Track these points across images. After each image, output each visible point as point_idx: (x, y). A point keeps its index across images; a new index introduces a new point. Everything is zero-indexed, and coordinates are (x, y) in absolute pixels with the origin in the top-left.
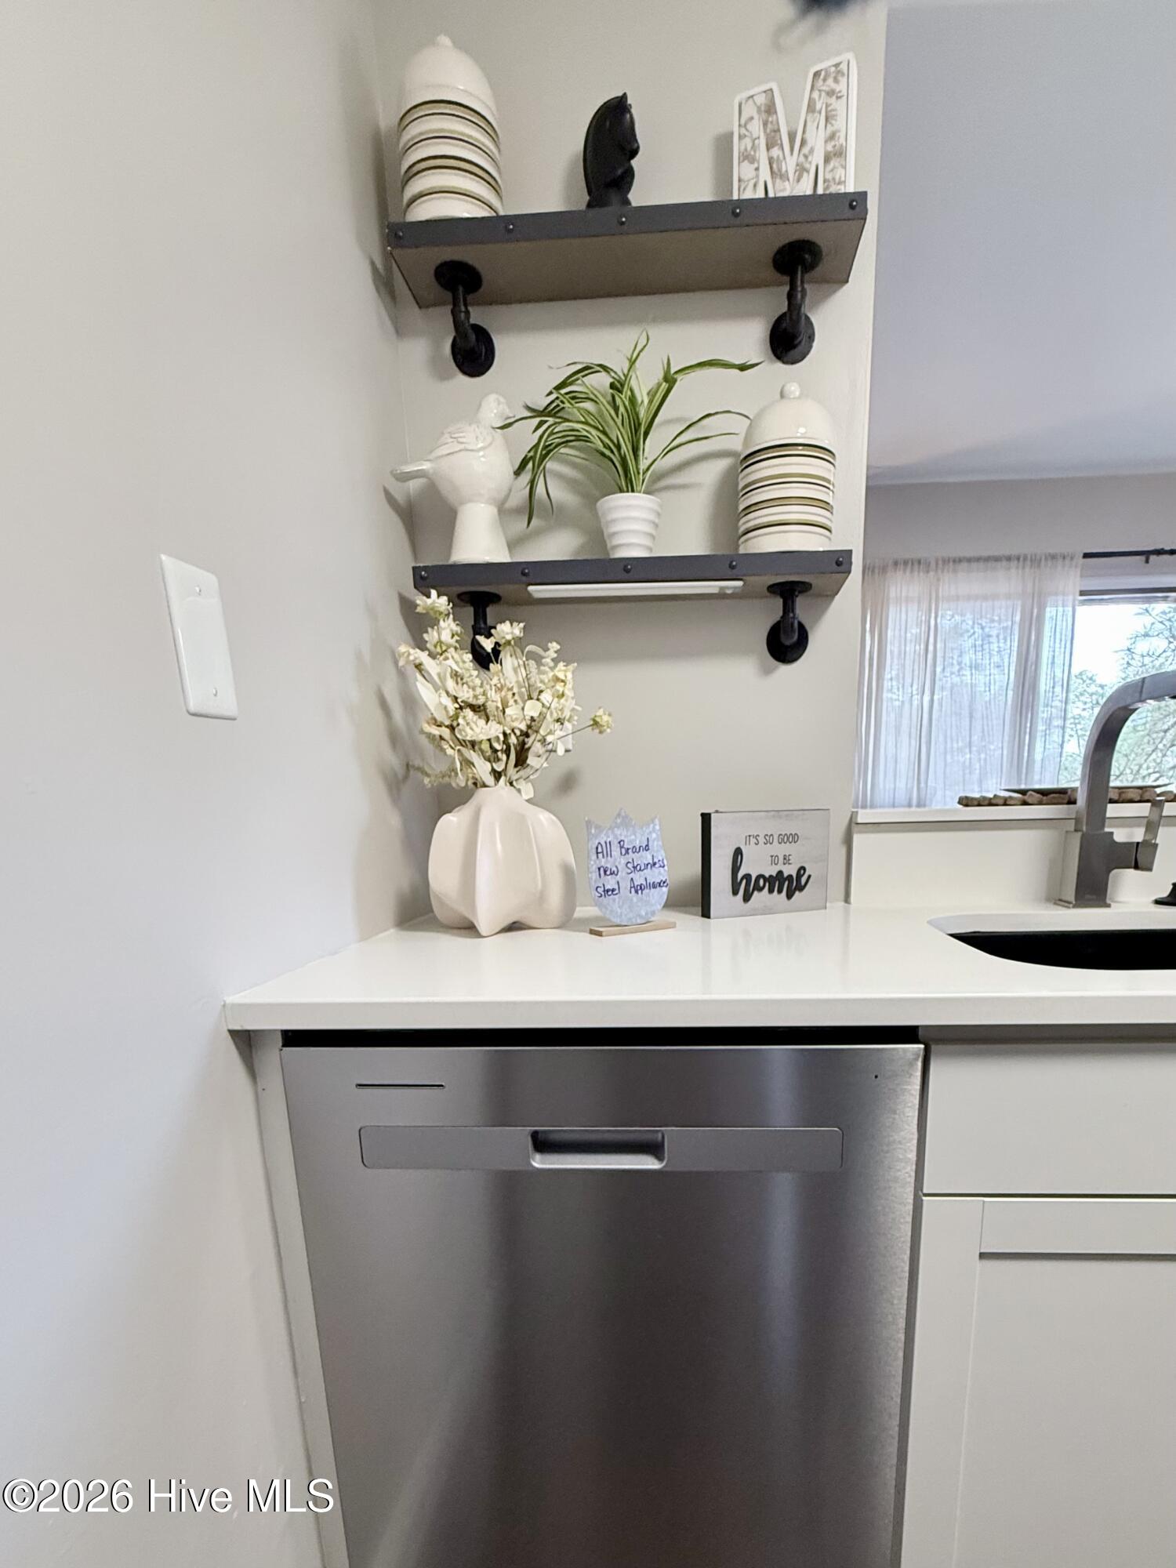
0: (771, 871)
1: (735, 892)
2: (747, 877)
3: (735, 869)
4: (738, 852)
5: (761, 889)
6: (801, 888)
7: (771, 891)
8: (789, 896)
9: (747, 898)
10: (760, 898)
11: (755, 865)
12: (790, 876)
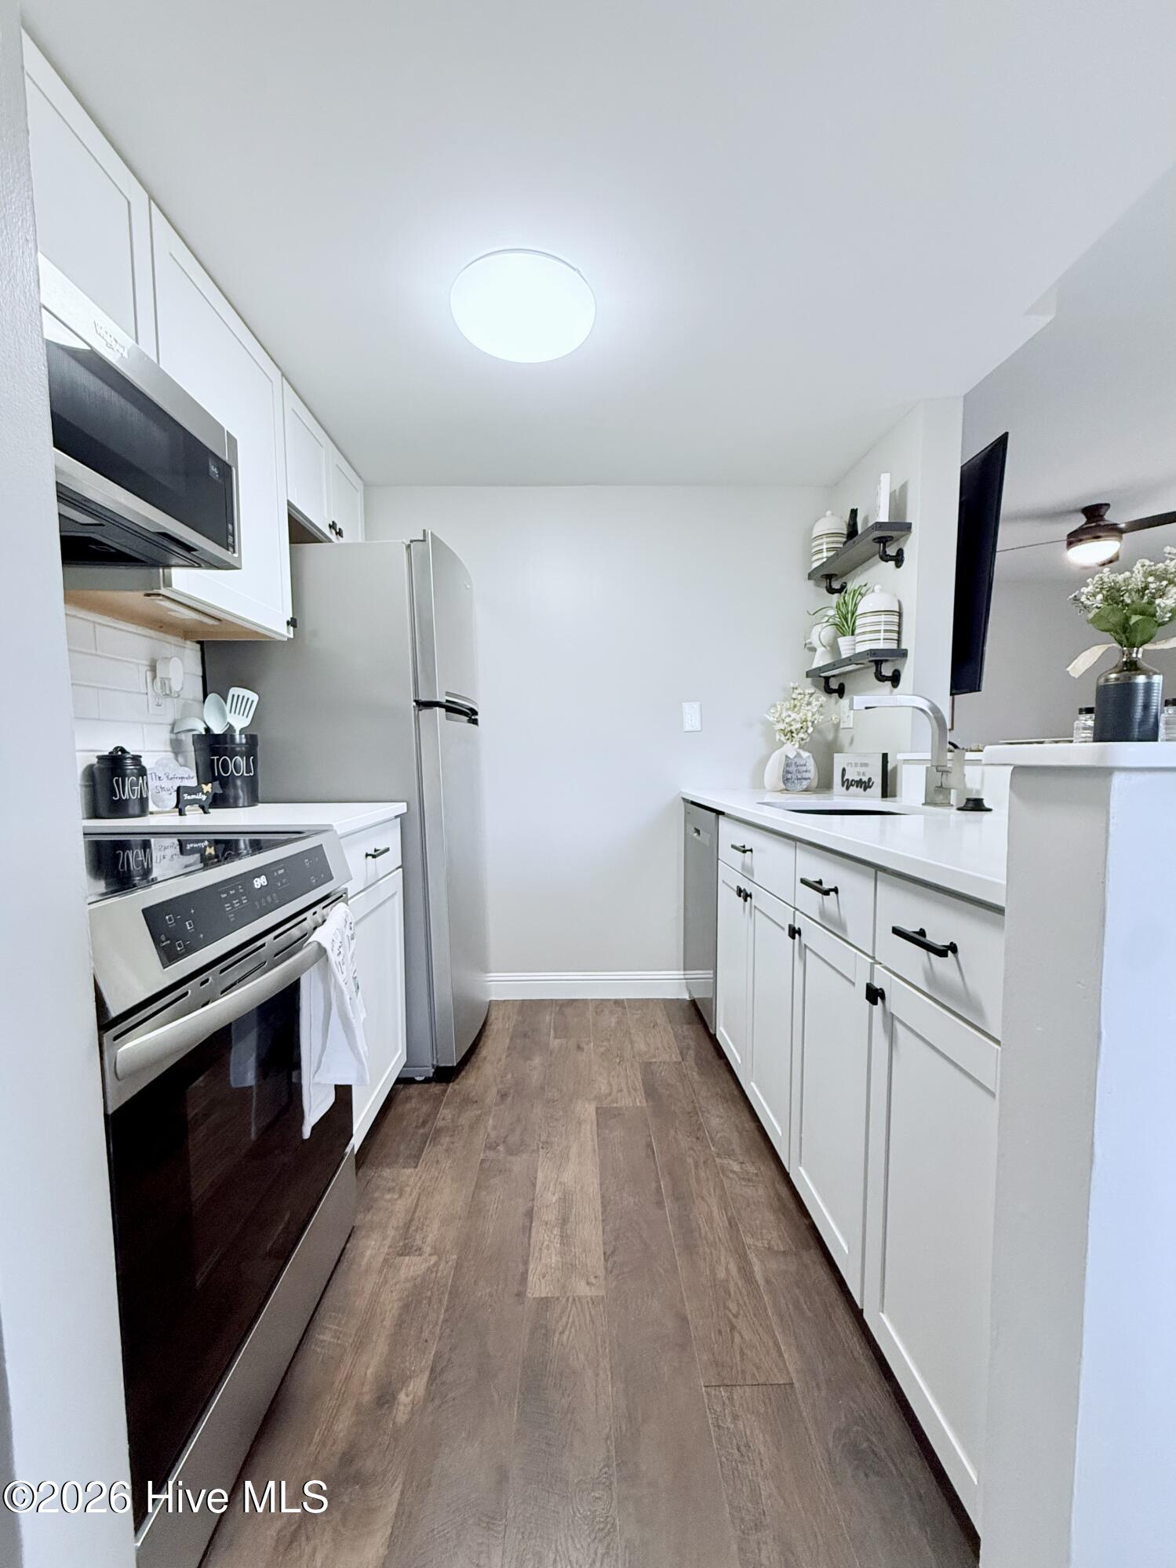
0: (857, 778)
1: (843, 785)
2: (848, 780)
3: (843, 775)
4: (844, 770)
5: (853, 786)
6: (870, 787)
7: (857, 787)
8: (865, 790)
9: (847, 788)
10: (853, 789)
11: (851, 775)
12: (865, 782)
